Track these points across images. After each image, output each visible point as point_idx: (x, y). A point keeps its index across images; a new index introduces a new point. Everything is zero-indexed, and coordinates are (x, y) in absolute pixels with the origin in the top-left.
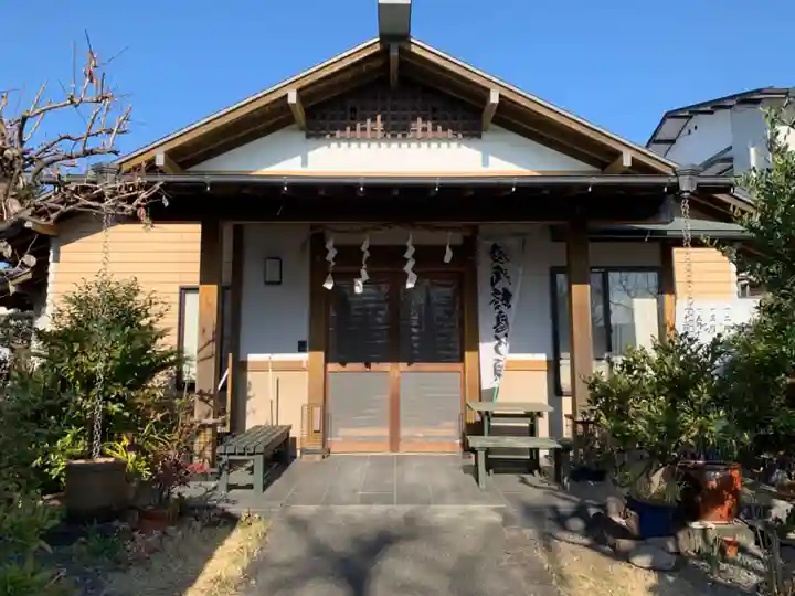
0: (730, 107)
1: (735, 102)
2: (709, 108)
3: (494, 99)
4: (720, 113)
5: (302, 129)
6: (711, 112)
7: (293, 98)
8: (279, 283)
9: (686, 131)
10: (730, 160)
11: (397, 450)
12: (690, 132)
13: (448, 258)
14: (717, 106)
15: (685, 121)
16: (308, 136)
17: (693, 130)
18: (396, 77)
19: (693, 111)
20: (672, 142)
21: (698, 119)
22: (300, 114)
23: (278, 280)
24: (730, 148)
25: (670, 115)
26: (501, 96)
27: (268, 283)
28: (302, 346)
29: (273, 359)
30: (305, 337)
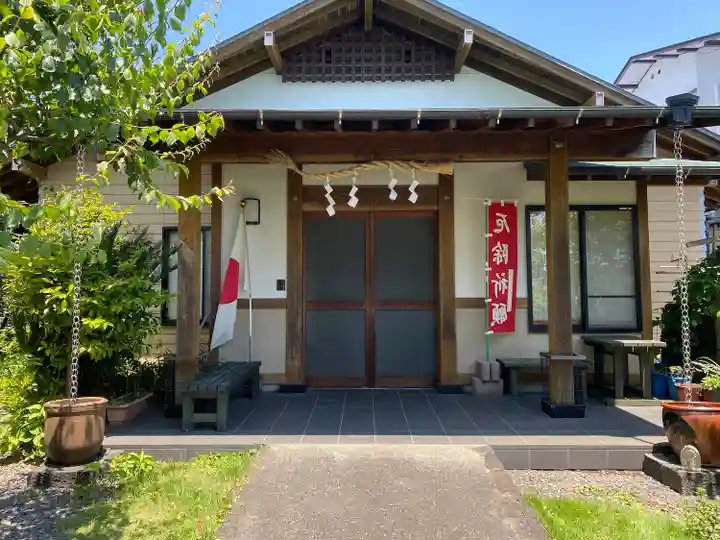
0: (696, 49)
1: (702, 44)
2: (674, 52)
3: (468, 39)
4: (685, 56)
5: (278, 73)
6: (676, 56)
7: (269, 41)
8: (256, 223)
9: (649, 76)
11: (373, 386)
12: (652, 77)
13: (413, 198)
14: (684, 48)
15: (649, 64)
16: (285, 79)
17: (656, 75)
18: (371, 19)
19: (660, 54)
20: (634, 87)
21: (662, 63)
22: (276, 57)
23: (256, 220)
25: (636, 59)
26: (475, 37)
27: (248, 223)
28: (280, 285)
29: (253, 297)
30: (283, 276)
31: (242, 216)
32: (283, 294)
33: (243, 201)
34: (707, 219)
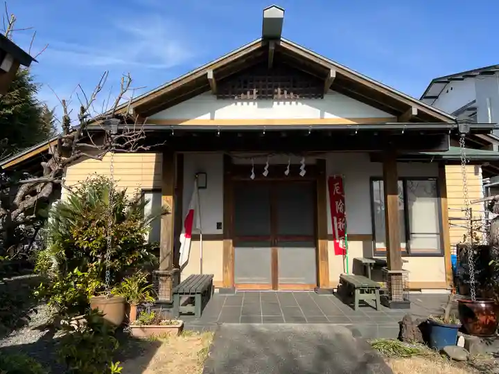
0: (475, 76)
1: (478, 73)
2: (461, 77)
3: (333, 74)
4: (468, 80)
5: (215, 94)
6: (462, 79)
7: (210, 76)
8: (205, 188)
9: (445, 91)
10: (475, 109)
11: (277, 289)
12: (447, 92)
13: (303, 173)
14: (467, 75)
15: (443, 85)
16: (219, 98)
17: (450, 90)
18: (272, 61)
19: (452, 78)
20: (436, 97)
21: (453, 84)
22: (213, 84)
23: (204, 186)
24: (474, 101)
25: (435, 81)
26: (337, 73)
27: (199, 188)
28: (219, 226)
29: (203, 233)
30: (221, 220)
31: (195, 183)
32: (220, 232)
33: (197, 174)
34: (484, 184)
